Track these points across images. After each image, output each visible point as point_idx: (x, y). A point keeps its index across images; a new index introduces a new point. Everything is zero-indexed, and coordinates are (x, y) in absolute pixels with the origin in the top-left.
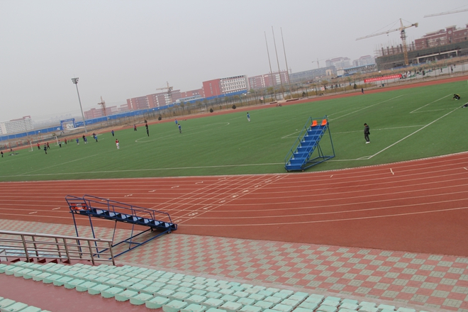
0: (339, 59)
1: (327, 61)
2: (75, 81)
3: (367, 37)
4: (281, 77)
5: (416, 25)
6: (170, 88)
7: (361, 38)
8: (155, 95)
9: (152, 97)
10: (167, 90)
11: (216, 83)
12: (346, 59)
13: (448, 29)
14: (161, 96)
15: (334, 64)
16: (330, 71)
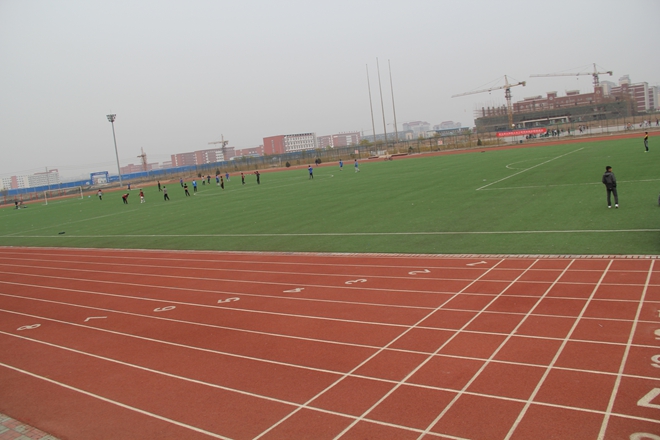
0: (418, 123)
1: (404, 125)
2: (112, 118)
3: (465, 94)
4: (354, 138)
5: (523, 84)
6: (225, 143)
7: (458, 96)
8: (206, 151)
9: (201, 153)
10: (220, 146)
11: (280, 139)
12: (426, 123)
13: (549, 95)
14: (212, 153)
15: (412, 128)
16: (410, 134)
